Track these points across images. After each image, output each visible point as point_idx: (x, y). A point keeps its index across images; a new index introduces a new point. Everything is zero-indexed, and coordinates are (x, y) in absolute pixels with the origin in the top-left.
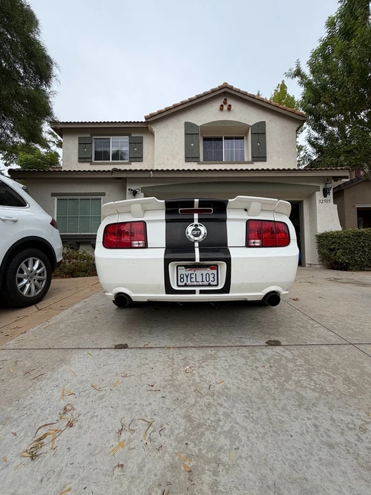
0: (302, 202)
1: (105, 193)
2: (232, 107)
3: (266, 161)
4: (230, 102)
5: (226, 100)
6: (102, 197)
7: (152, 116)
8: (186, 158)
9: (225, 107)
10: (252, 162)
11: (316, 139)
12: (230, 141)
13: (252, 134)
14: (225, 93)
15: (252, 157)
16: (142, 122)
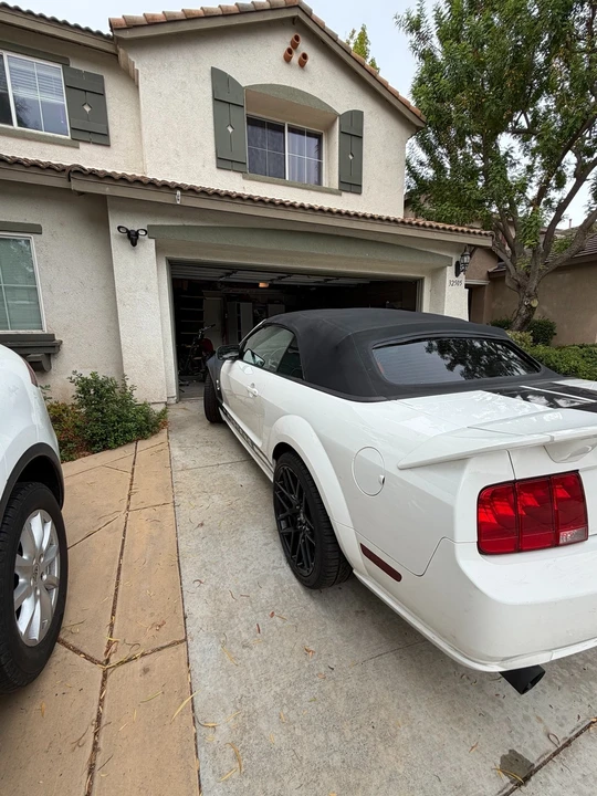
0: (422, 280)
1: (39, 227)
2: (308, 63)
3: (360, 193)
4: (304, 47)
5: (297, 38)
6: (33, 238)
7: (131, 25)
8: (218, 159)
9: (295, 58)
10: (338, 193)
11: (422, 164)
12: (297, 136)
13: (341, 132)
14: (295, 21)
15: (341, 182)
16: (99, 34)
